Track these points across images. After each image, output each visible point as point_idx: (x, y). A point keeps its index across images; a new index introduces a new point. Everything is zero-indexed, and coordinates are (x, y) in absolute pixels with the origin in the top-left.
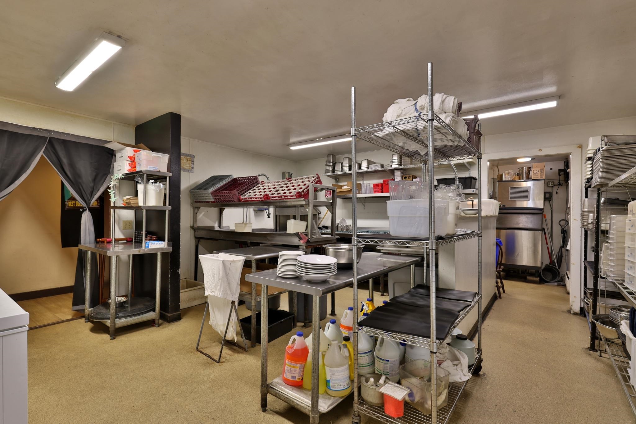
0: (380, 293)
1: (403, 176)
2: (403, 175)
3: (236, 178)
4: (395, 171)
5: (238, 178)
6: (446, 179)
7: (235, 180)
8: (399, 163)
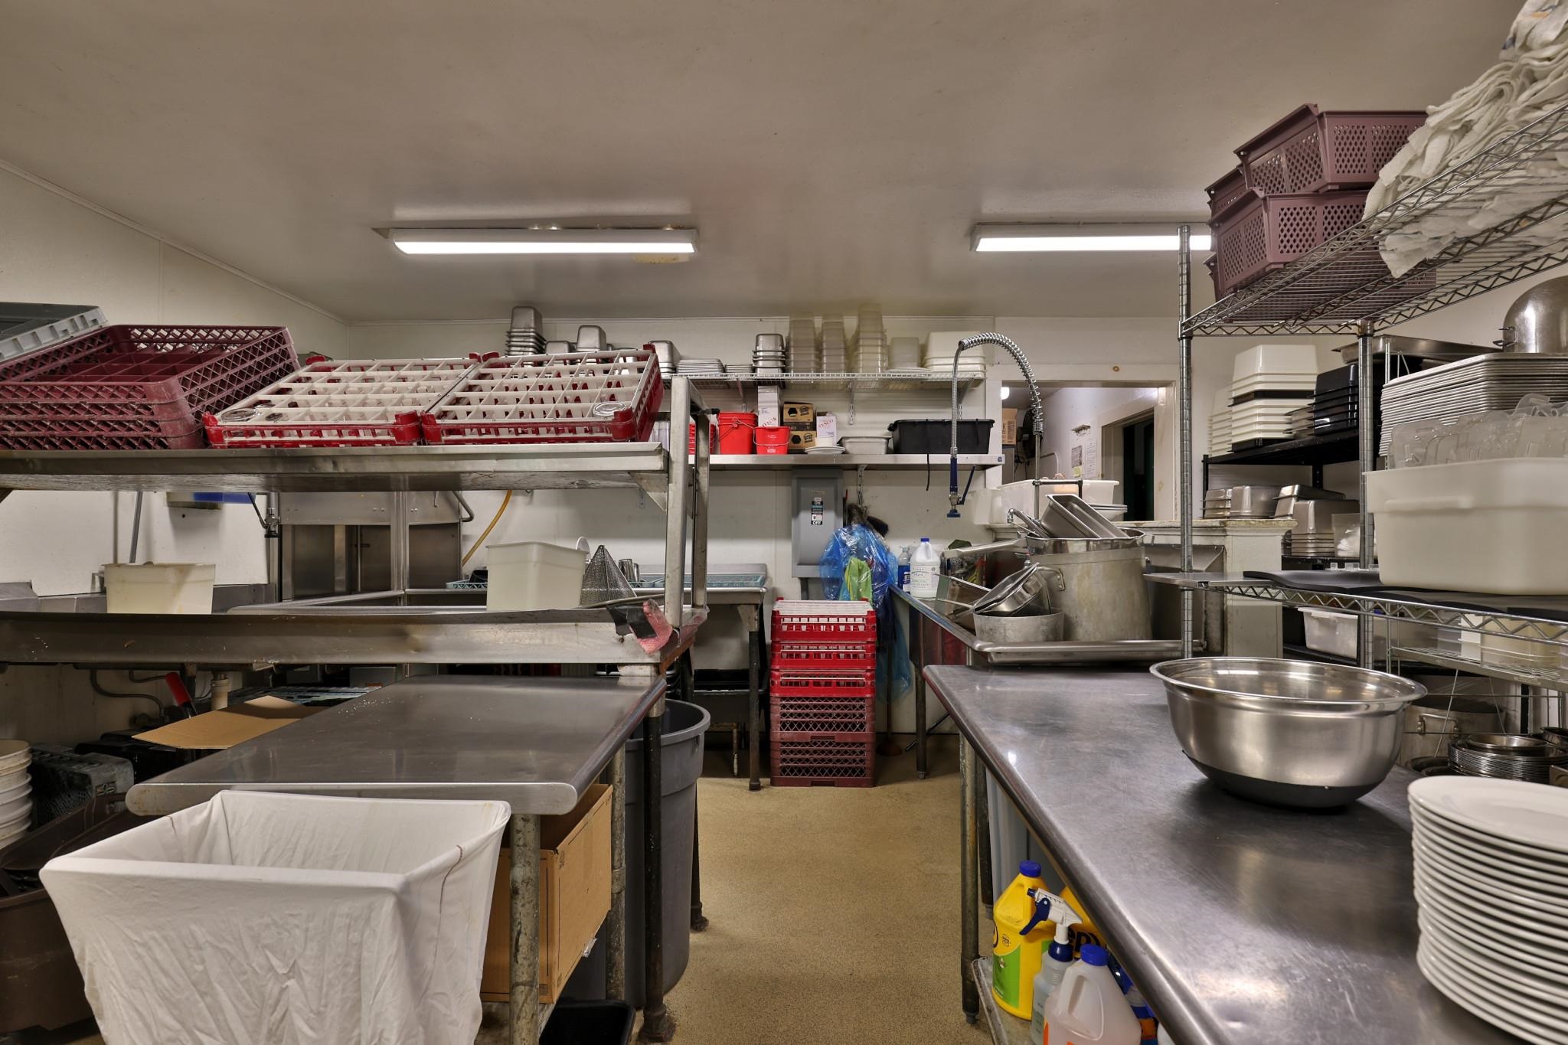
0: (746, 782)
1: (785, 406)
2: (786, 403)
3: (125, 330)
4: (760, 389)
5: (143, 328)
6: (927, 422)
7: (119, 335)
8: (780, 364)
